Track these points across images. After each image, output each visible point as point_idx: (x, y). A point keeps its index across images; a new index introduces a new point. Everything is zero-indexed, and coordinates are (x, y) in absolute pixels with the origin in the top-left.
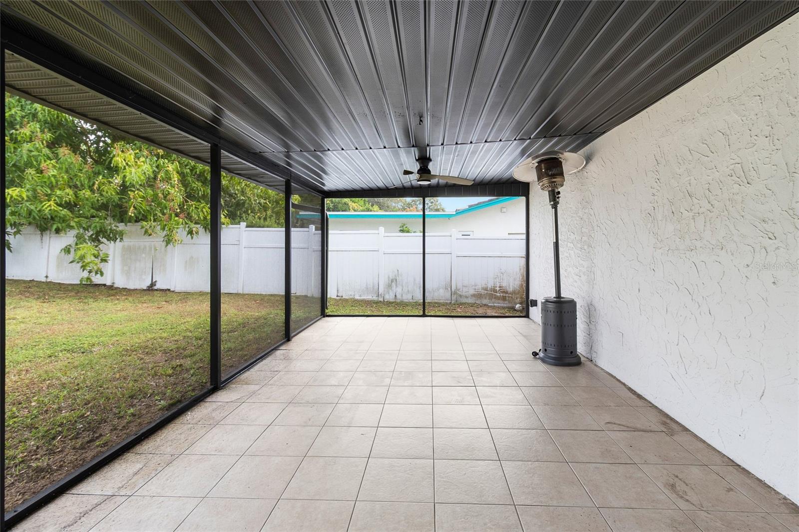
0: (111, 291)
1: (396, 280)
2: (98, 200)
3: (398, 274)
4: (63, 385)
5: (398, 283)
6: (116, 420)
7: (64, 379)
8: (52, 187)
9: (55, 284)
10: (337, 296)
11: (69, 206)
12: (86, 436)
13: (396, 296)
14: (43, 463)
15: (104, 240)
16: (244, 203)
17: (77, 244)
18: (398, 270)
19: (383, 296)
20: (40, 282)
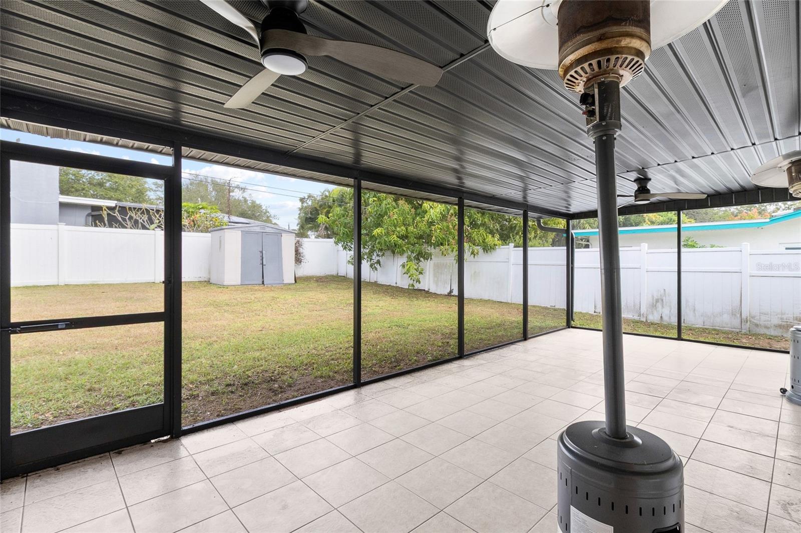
0: (426, 294)
1: (662, 300)
2: (418, 233)
3: (665, 294)
4: (391, 341)
5: (664, 303)
6: (408, 361)
7: (392, 339)
8: (395, 226)
9: (400, 288)
10: (595, 312)
11: (403, 237)
12: (395, 364)
13: (661, 317)
14: (377, 369)
15: (422, 259)
16: (515, 226)
17: (407, 262)
18: (665, 290)
19: (645, 316)
20: (393, 286)
